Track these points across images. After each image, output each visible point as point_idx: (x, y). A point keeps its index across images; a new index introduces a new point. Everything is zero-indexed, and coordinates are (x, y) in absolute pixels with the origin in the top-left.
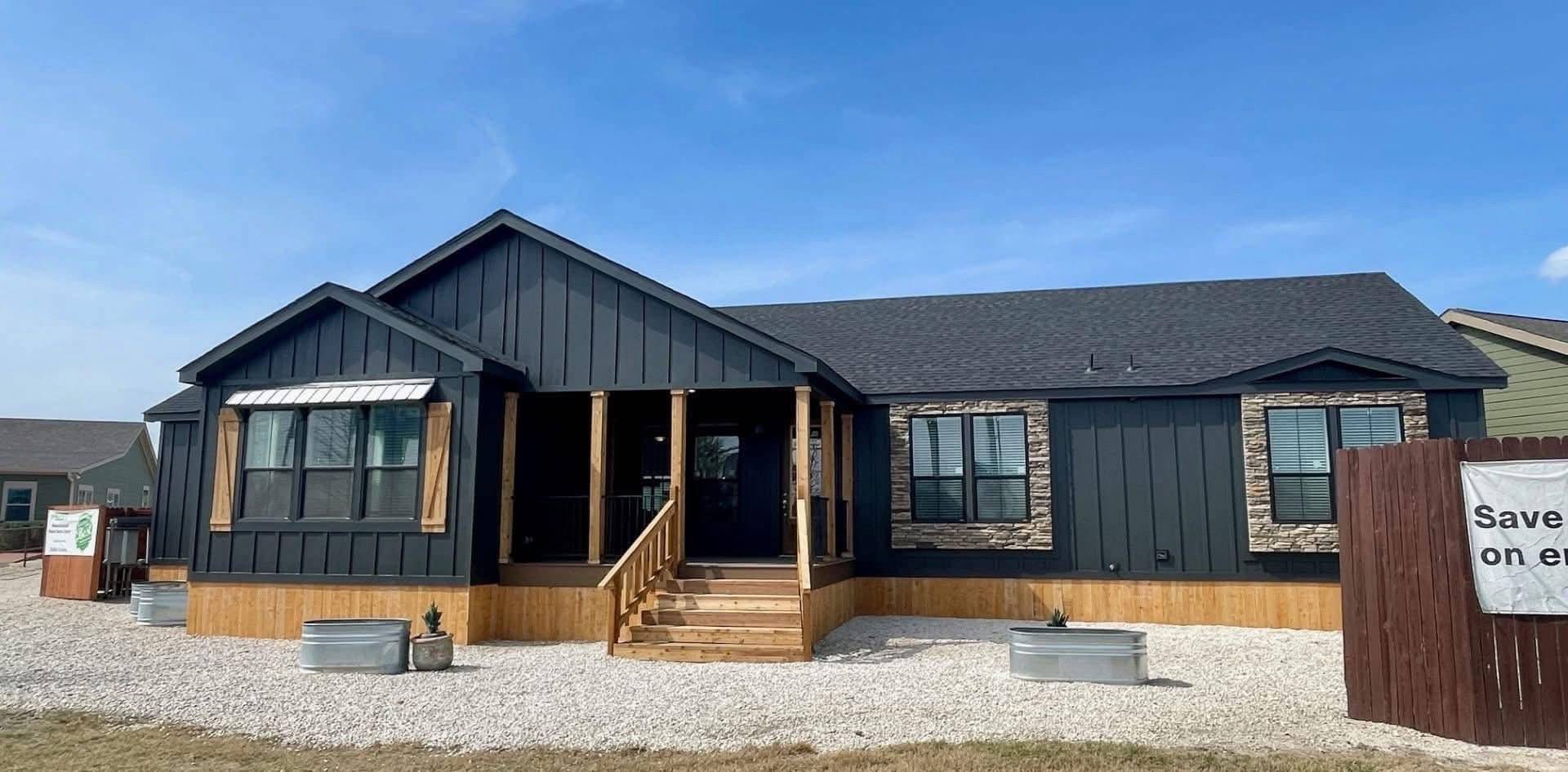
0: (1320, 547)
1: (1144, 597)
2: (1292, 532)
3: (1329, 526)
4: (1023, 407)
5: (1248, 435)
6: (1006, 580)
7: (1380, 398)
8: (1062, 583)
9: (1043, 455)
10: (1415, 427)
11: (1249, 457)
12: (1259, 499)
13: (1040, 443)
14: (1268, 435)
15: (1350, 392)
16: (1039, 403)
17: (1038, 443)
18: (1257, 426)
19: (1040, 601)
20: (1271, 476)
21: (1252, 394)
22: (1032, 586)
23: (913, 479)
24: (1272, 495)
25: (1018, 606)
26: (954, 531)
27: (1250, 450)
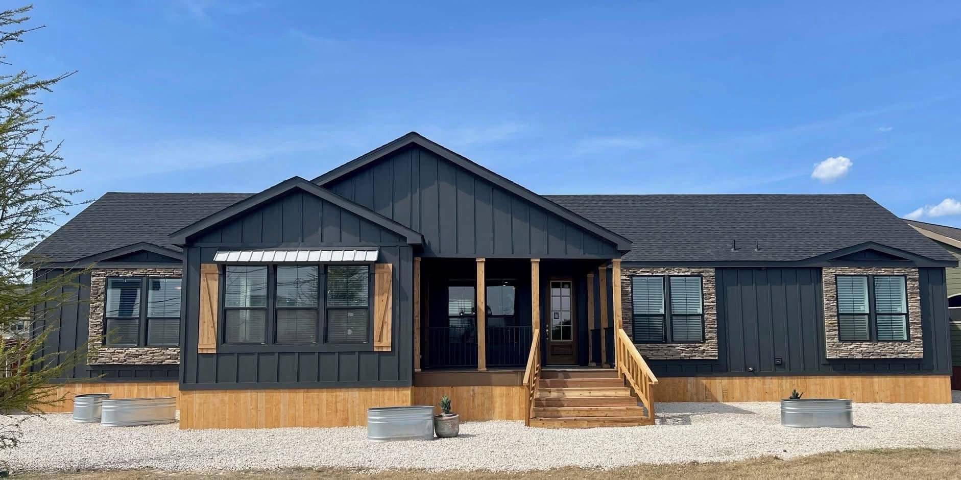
0: (864, 355)
1: (768, 386)
2: (849, 347)
3: (868, 343)
4: (701, 272)
5: (826, 291)
6: (689, 378)
7: (895, 271)
8: (722, 379)
9: (712, 302)
10: (913, 288)
11: (827, 304)
12: (831, 328)
13: (710, 294)
14: (837, 291)
15: (880, 268)
16: (710, 270)
17: (709, 294)
18: (831, 286)
19: (709, 390)
20: (838, 315)
21: (829, 267)
22: (704, 381)
23: (633, 315)
24: (839, 326)
25: (696, 394)
26: (660, 348)
27: (828, 300)
